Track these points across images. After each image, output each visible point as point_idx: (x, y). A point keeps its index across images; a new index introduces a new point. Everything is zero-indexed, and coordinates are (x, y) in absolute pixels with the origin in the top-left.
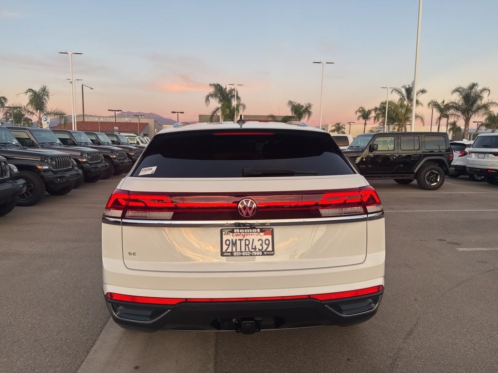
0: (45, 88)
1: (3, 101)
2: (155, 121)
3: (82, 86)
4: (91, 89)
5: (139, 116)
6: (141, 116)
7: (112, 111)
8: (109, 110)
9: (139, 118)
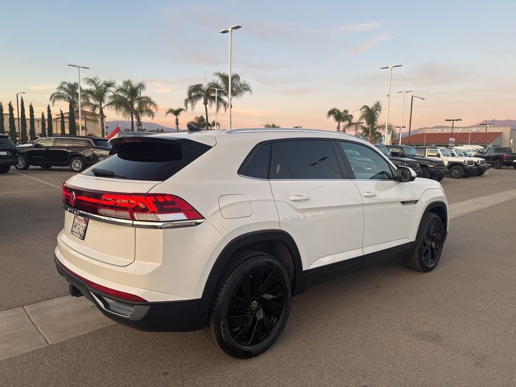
0: (378, 104)
1: (350, 118)
2: (511, 129)
3: (412, 98)
4: (423, 99)
5: (486, 125)
6: (490, 124)
7: (451, 120)
8: (446, 120)
9: (487, 127)
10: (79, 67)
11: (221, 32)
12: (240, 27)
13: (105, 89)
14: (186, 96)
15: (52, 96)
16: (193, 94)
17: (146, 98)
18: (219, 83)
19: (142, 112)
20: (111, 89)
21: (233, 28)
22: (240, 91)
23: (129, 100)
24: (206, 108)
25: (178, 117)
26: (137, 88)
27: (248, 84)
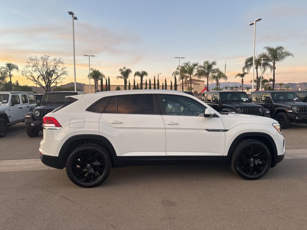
10: (180, 58)
11: (250, 25)
12: (261, 19)
13: (193, 67)
14: (244, 65)
15: (173, 74)
16: (248, 63)
17: (217, 69)
18: (267, 54)
19: (220, 77)
20: (196, 67)
21: (256, 21)
22: (283, 57)
23: (207, 72)
24: (257, 71)
25: (243, 78)
26: (211, 65)
27: (288, 51)
